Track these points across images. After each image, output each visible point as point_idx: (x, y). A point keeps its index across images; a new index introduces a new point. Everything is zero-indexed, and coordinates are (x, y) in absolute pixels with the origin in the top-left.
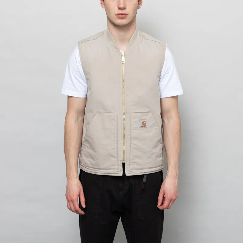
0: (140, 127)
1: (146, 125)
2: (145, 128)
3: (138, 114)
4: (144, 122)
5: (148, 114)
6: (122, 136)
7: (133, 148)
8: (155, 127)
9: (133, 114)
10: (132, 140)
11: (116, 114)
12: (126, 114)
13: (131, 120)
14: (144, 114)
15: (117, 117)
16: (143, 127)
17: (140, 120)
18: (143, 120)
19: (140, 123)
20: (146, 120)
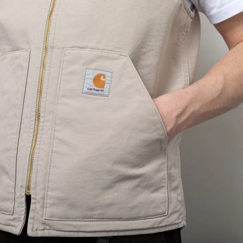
0: (85, 90)
1: (107, 86)
2: (102, 95)
9: (70, 51)
11: (27, 52)
12: (49, 50)
13: (61, 68)
14: (105, 54)
15: (28, 59)
16: (95, 90)
17: (87, 70)
18: (97, 71)
19: (86, 77)
20: (107, 71)
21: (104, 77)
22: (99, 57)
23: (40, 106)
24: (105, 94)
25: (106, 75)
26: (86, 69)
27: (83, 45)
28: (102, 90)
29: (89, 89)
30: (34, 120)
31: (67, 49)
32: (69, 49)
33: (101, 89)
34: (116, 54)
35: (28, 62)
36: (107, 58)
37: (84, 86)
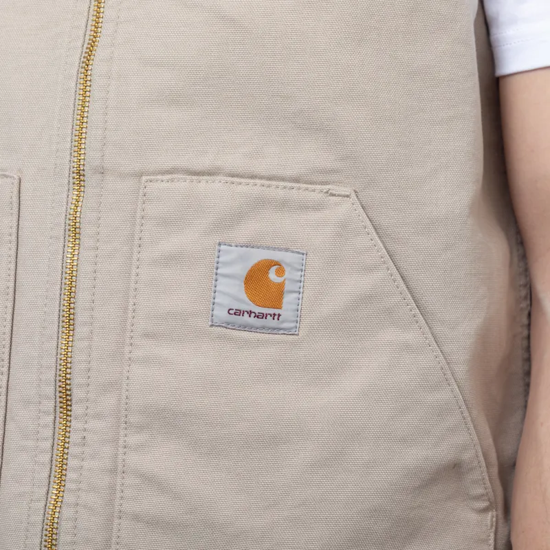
0: (221, 313)
1: (288, 299)
2: (274, 330)
3: (213, 188)
4: (270, 264)
5: (314, 194)
6: (50, 390)
7: (136, 518)
8: (391, 335)
9: (160, 186)
10: (133, 439)
11: (9, 180)
12: (91, 179)
13: (137, 242)
14: (277, 191)
15: (15, 205)
16: (253, 315)
17: (223, 247)
18: (254, 250)
19: (219, 271)
20: (287, 250)
21: (280, 272)
22: (260, 204)
23: (69, 365)
24: (285, 325)
25: (286, 264)
26: (220, 244)
27: (205, 162)
28: (275, 315)
29: (231, 312)
30: (52, 410)
31: (152, 177)
32: (159, 177)
33: (272, 311)
34: (314, 191)
35: (15, 217)
36: (283, 205)
37: (216, 301)
